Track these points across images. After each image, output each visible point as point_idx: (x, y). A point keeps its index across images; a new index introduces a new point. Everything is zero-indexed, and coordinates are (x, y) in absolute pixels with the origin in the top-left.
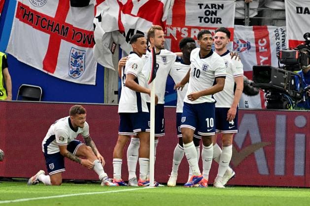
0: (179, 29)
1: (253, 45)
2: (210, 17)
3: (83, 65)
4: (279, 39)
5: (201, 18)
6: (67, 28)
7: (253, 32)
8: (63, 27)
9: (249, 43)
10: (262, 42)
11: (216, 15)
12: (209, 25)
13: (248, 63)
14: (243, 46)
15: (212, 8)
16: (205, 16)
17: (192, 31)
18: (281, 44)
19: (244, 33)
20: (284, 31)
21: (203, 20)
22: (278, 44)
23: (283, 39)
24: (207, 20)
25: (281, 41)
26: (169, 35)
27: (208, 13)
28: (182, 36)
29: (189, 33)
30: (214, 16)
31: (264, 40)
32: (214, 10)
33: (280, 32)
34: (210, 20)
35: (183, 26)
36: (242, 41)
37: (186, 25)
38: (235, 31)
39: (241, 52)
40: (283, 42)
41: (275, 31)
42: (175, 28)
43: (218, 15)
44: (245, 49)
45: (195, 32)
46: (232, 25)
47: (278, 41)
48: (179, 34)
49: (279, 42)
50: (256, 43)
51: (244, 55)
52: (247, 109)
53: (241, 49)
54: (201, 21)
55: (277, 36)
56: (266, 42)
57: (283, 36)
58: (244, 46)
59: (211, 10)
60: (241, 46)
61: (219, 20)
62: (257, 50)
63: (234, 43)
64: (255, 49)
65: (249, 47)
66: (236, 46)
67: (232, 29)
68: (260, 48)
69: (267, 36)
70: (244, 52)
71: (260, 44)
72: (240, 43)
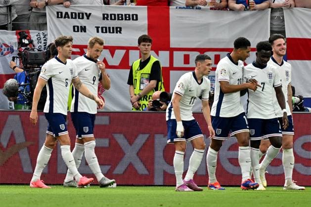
1: (15, 48)
4: (41, 43)
7: (16, 37)
9: (13, 47)
14: (6, 50)
18: (43, 47)
19: (8, 38)
20: (46, 35)
22: (40, 47)
23: (44, 43)
25: (42, 45)
33: (42, 36)
36: (5, 45)
39: (4, 55)
40: (45, 46)
41: (37, 35)
44: (8, 53)
47: (40, 44)
49: (41, 46)
51: (7, 59)
52: (11, 110)
53: (5, 52)
55: (39, 40)
57: (44, 40)
58: (8, 50)
60: (5, 50)
65: (12, 51)
70: (8, 56)
72: (4, 47)
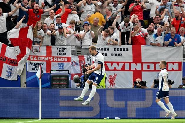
0: (49, 58)
1: (78, 63)
2: (61, 53)
3: (12, 73)
5: (58, 53)
6: (5, 59)
7: (78, 58)
8: (4, 58)
10: (82, 62)
11: (64, 52)
12: (61, 56)
13: (77, 70)
15: (62, 49)
16: (59, 52)
17: (55, 58)
18: (89, 62)
19: (75, 59)
21: (59, 54)
24: (60, 54)
25: (89, 61)
26: (45, 60)
27: (60, 51)
28: (51, 60)
29: (53, 59)
30: (63, 52)
31: (83, 61)
32: (63, 50)
33: (89, 58)
34: (61, 54)
35: (51, 56)
36: (74, 62)
37: (52, 56)
38: (71, 58)
42: (48, 58)
43: (65, 52)
45: (56, 59)
46: (70, 56)
48: (49, 59)
50: (80, 62)
52: (77, 88)
54: (58, 55)
55: (88, 59)
56: (83, 62)
58: (75, 64)
59: (61, 50)
61: (65, 54)
62: (80, 65)
63: (71, 63)
64: (79, 65)
65: (77, 64)
66: (72, 64)
67: (70, 57)
68: (81, 64)
69: (84, 59)
70: (75, 66)
71: (81, 63)
72: (73, 62)
